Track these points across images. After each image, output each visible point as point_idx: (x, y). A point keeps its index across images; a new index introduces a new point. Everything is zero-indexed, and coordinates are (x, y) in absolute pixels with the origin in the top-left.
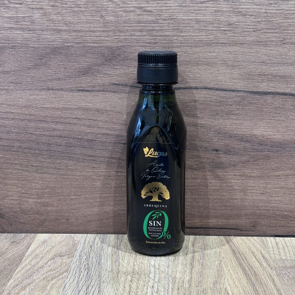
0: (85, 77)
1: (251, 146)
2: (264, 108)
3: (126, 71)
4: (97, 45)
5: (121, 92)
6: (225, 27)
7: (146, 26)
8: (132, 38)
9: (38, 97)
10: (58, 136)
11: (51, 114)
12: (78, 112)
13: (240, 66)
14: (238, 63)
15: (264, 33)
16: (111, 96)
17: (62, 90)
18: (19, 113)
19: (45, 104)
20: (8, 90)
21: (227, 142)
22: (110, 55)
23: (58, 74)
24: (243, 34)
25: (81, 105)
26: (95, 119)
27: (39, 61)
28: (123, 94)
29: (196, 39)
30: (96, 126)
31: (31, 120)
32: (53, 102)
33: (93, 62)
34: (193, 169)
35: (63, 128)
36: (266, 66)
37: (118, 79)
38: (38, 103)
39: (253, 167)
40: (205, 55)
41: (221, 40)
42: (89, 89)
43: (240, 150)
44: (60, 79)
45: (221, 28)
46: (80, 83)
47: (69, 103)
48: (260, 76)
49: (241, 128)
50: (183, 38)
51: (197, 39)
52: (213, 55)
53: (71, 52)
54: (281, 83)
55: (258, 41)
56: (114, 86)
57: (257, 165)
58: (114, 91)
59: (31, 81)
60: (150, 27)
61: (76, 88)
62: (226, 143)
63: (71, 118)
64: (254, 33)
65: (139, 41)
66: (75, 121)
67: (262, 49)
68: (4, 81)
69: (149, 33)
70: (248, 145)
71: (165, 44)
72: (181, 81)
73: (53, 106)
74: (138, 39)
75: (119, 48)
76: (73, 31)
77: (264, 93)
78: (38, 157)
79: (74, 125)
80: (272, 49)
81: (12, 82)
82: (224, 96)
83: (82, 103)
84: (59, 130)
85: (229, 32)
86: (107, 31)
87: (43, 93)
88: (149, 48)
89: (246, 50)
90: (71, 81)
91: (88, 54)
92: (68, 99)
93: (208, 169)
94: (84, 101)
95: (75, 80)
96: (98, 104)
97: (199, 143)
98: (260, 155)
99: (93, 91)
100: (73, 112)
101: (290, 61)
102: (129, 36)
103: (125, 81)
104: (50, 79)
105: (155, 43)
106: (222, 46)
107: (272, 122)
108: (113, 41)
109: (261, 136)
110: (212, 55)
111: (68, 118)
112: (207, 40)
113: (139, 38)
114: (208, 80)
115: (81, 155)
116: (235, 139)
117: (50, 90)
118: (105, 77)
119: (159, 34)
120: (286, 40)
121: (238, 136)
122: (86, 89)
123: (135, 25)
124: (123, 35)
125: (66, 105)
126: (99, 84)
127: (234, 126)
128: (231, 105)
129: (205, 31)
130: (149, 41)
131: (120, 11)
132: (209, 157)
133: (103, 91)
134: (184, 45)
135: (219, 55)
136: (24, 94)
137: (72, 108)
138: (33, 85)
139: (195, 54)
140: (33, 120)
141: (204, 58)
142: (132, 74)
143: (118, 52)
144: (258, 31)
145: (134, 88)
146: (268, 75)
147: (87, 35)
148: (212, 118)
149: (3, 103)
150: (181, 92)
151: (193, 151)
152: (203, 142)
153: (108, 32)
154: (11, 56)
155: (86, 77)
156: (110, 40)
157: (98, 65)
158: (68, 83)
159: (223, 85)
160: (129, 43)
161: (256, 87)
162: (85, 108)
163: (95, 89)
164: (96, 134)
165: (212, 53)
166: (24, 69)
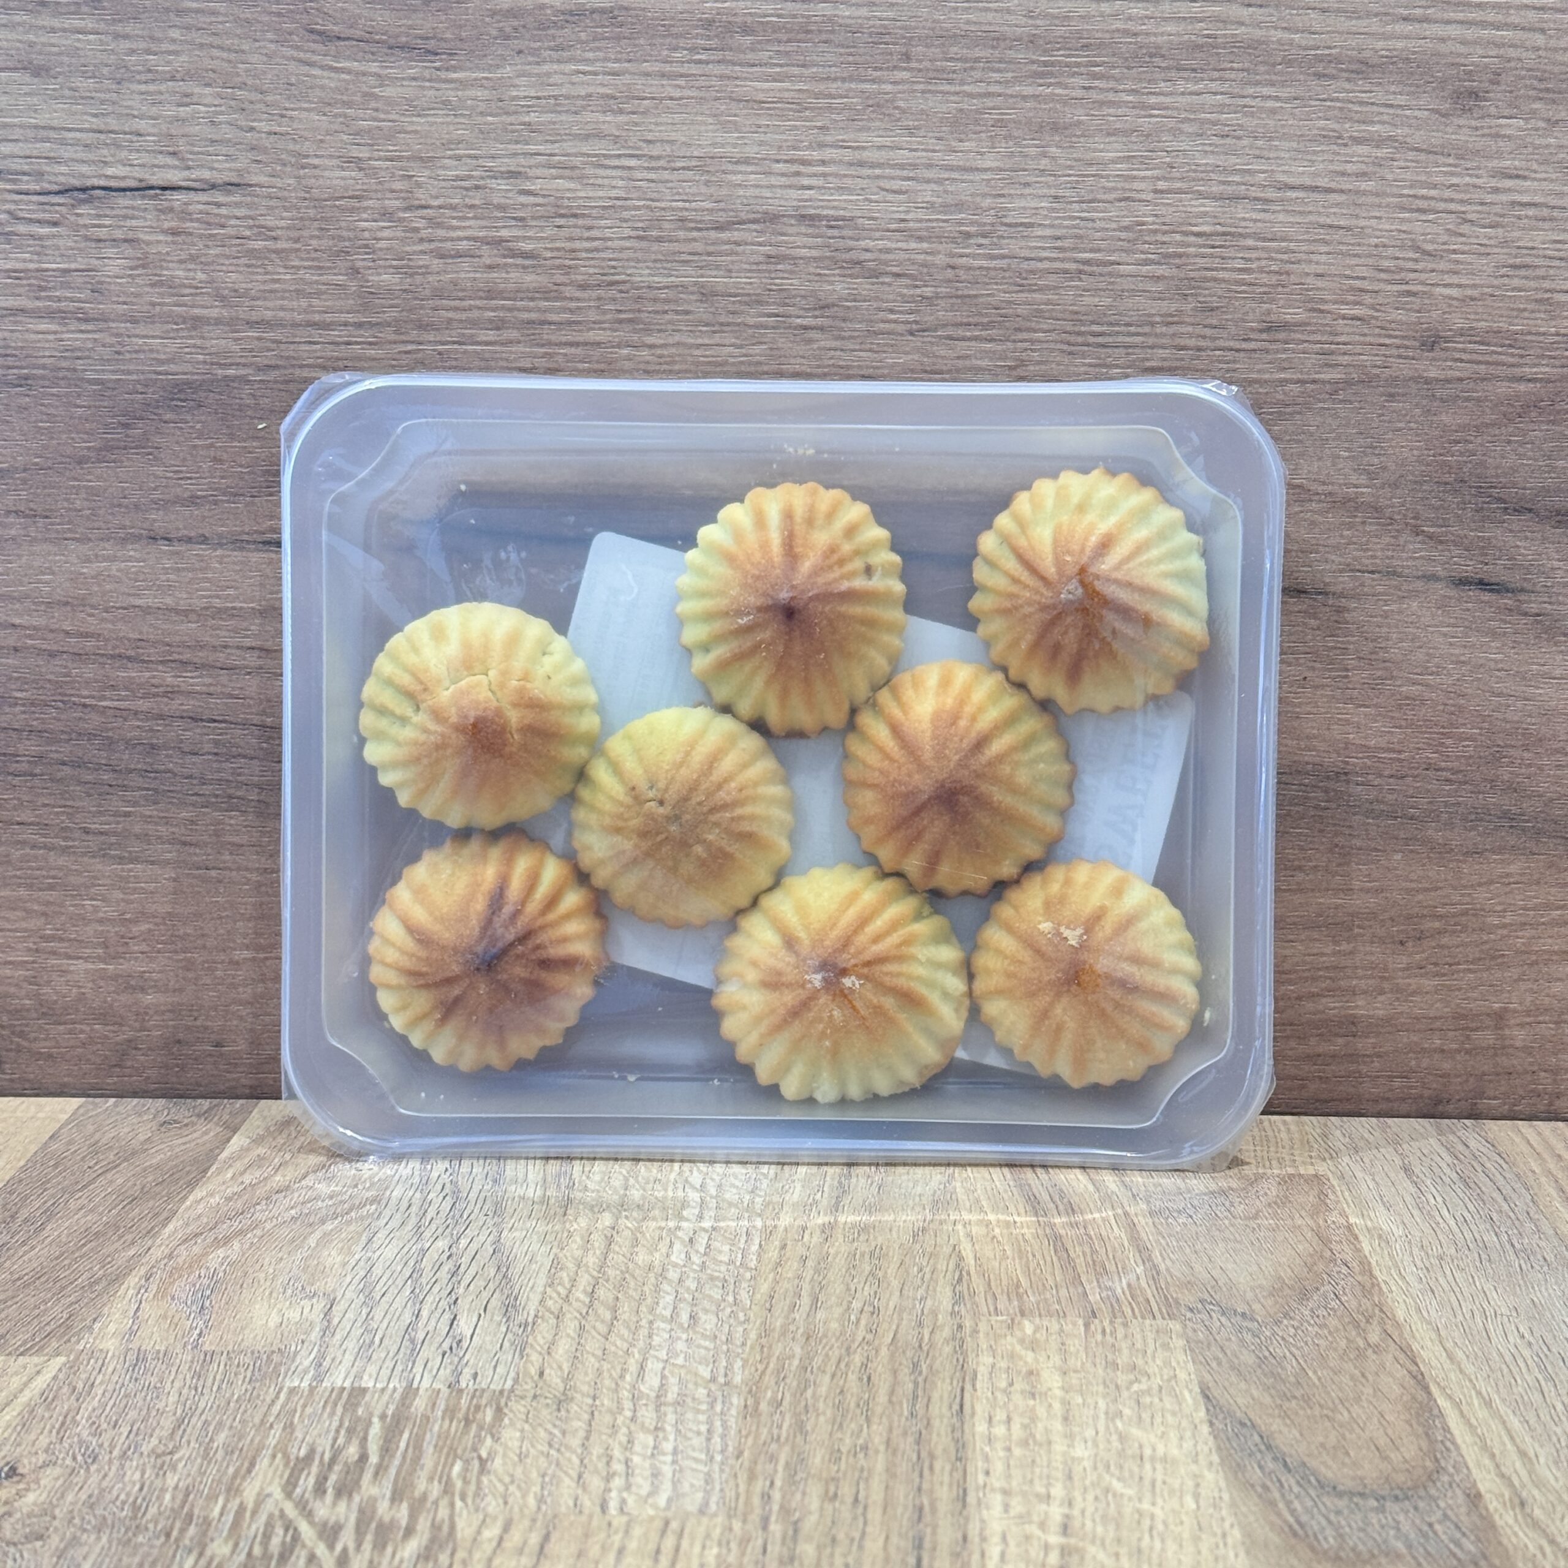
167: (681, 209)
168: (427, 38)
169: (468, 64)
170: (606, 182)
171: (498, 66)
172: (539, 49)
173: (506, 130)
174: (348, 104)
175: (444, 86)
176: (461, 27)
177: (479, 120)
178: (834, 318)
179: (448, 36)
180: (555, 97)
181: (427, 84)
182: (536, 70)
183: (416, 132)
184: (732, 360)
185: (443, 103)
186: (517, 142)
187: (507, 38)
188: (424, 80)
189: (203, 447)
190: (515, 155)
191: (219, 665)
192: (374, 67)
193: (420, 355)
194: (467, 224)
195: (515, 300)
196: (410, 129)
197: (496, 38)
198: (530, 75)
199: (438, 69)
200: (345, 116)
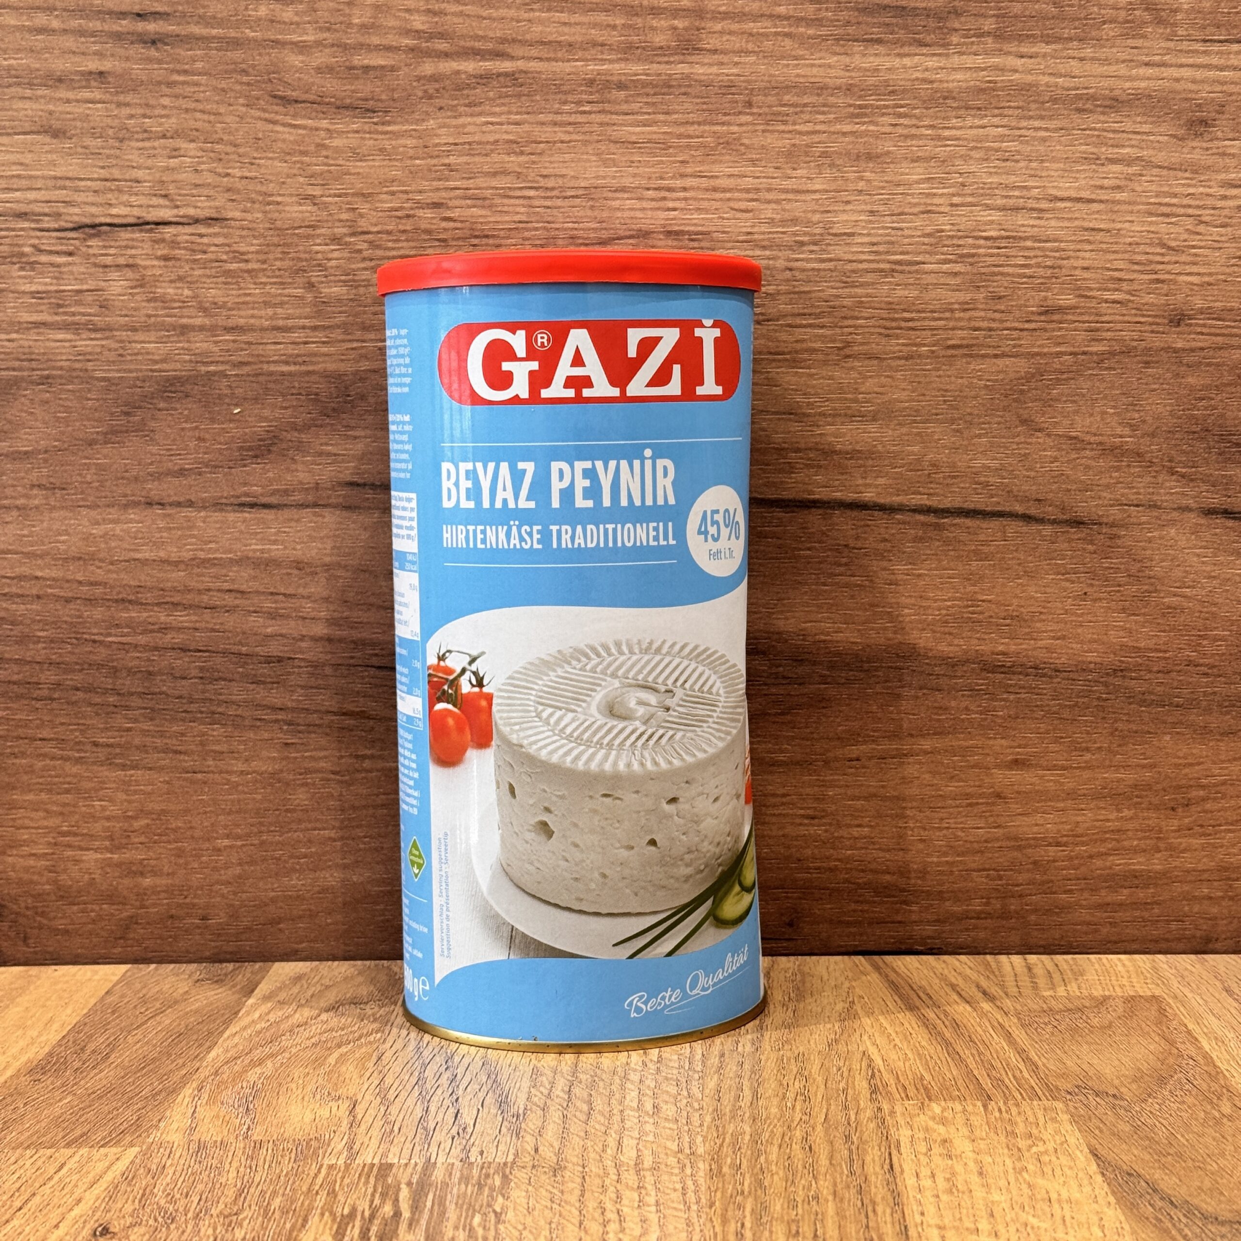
0: (259, 463)
2: (803, 550)
4: (297, 367)
5: (370, 508)
9: (118, 529)
10: (176, 646)
11: (155, 579)
12: (237, 572)
15: (787, 326)
16: (339, 519)
17: (190, 506)
19: (138, 550)
20: (25, 509)
22: (336, 398)
23: (179, 457)
25: (250, 550)
26: (291, 591)
27: (122, 420)
28: (374, 513)
30: (294, 614)
31: (96, 599)
32: (163, 542)
33: (283, 418)
35: (192, 622)
36: (800, 424)
37: (360, 469)
38: (115, 548)
39: (779, 733)
42: (274, 500)
44: (186, 472)
46: (246, 484)
47: (213, 545)
48: (782, 452)
53: (217, 391)
54: (847, 473)
55: (772, 351)
56: (348, 491)
57: (791, 725)
58: (347, 505)
59: (98, 482)
61: (232, 500)
63: (219, 590)
66: (230, 600)
67: (784, 373)
68: (15, 483)
73: (162, 554)
75: (361, 377)
76: (225, 329)
77: (798, 504)
79: (228, 611)
80: (814, 375)
81: (38, 483)
83: (250, 545)
84: (179, 629)
86: (324, 328)
87: (132, 516)
90: (218, 477)
91: (269, 395)
92: (210, 531)
94: (258, 537)
95: (230, 473)
96: (299, 547)
99: (286, 505)
100: (224, 572)
101: (868, 407)
103: (380, 473)
104: (155, 473)
107: (827, 590)
108: (343, 357)
109: (798, 635)
111: (209, 590)
117: (155, 507)
118: (320, 464)
120: (851, 346)
122: (264, 500)
124: (374, 338)
125: (202, 550)
126: (301, 483)
131: (365, 269)
133: (316, 505)
136: (75, 519)
137: (222, 558)
138: (101, 491)
143: (358, 387)
146: (806, 449)
147: (265, 341)
149: (10, 550)
153: (327, 332)
155: (264, 463)
156: (334, 352)
157: (298, 428)
158: (207, 484)
161: (775, 485)
162: (261, 558)
163: (291, 500)
164: (294, 639)
166: (76, 446)
167: (572, 229)
168: (367, 100)
169: (399, 119)
170: (511, 209)
171: (423, 120)
172: (455, 106)
173: (430, 170)
174: (304, 153)
175: (380, 137)
176: (393, 90)
177: (409, 162)
179: (384, 97)
180: (470, 143)
181: (368, 136)
182: (454, 122)
183: (359, 174)
185: (380, 150)
186: (440, 180)
187: (431, 97)
188: (365, 132)
189: (190, 429)
190: (438, 189)
191: (203, 605)
192: (324, 124)
193: (365, 352)
194: (400, 245)
196: (353, 171)
197: (421, 98)
198: (448, 127)
199: (376, 124)
200: (302, 163)
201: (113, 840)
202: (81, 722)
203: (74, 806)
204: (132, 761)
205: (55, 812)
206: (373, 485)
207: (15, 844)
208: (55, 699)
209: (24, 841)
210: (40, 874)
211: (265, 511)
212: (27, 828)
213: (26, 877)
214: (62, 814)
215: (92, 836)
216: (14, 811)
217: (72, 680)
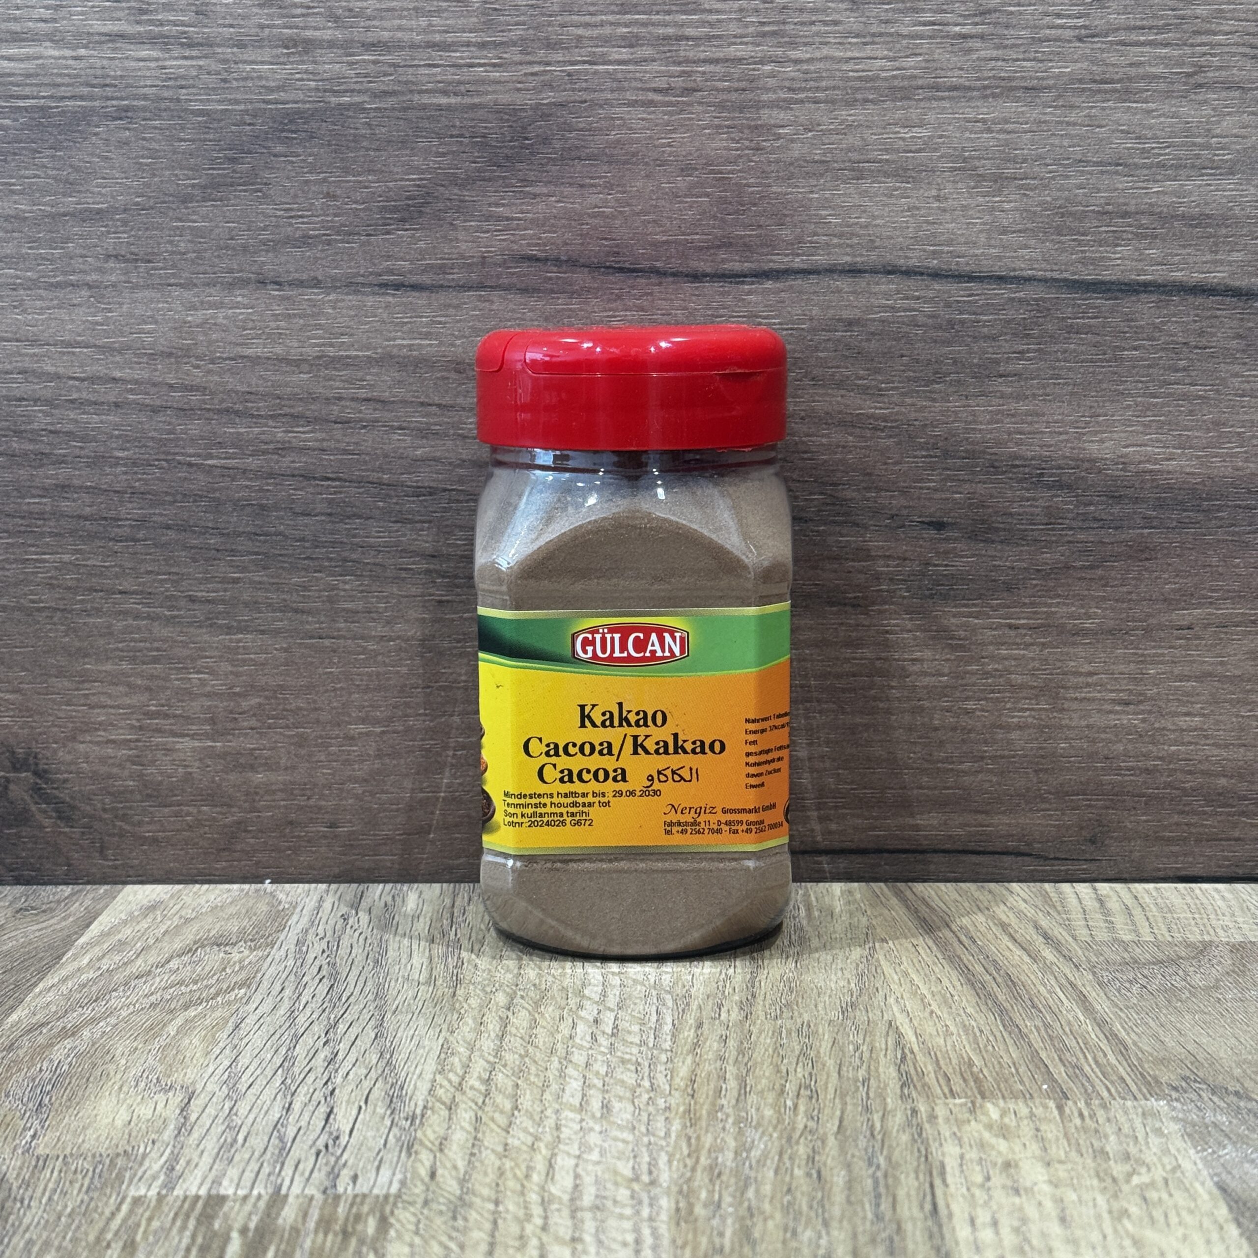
0: (407, 230)
1: (1077, 507)
2: (1127, 350)
3: (572, 203)
4: (459, 99)
5: (552, 291)
6: (965, 24)
7: (653, 24)
8: (596, 72)
9: (221, 315)
10: (296, 472)
11: (269, 384)
12: (377, 374)
13: (1026, 178)
14: (1018, 166)
15: (1117, 44)
16: (511, 306)
17: (315, 286)
18: (142, 383)
19: (247, 344)
20: (98, 287)
21: (980, 489)
22: (510, 141)
23: (301, 220)
24: (1036, 52)
25: (394, 346)
26: (447, 400)
27: (224, 169)
28: (558, 298)
29: (851, 74)
30: (452, 432)
31: (192, 410)
32: (281, 334)
33: (439, 168)
34: (845, 605)
35: (317, 440)
36: (1130, 179)
37: (540, 238)
38: (217, 341)
39: (1086, 593)
40: (885, 136)
41: (949, 74)
42: (426, 279)
43: (1031, 524)
44: (310, 241)
45: (947, 28)
46: (389, 256)
47: (345, 339)
48: (1105, 217)
49: (1034, 433)
50: (799, 70)
51: (855, 74)
52: (920, 138)
53: (352, 131)
54: (1190, 245)
55: (1097, 78)
56: (524, 268)
57: (1103, 582)
58: (523, 286)
59: (194, 252)
60: (666, 25)
61: (371, 278)
62: (974, 493)
63: (353, 399)
64: (1078, 44)
65: (626, 84)
66: (367, 412)
67: (1111, 109)
68: (84, 252)
69: (666, 48)
70: (1063, 501)
71: (730, 92)
72: (793, 244)
73: (279, 350)
74: (620, 76)
75: (543, 113)
76: (363, 46)
77: (1123, 287)
78: (215, 562)
79: (365, 427)
80: (1153, 111)
81: (115, 253)
82: (965, 302)
83: (394, 339)
84: (302, 450)
85: (979, 45)
86: (495, 45)
87: (239, 299)
88: (663, 112)
89: (1050, 113)
90: (353, 248)
91: (421, 137)
92: (341, 320)
93: (905, 602)
94: (405, 328)
95: (369, 243)
96: (458, 342)
97: (868, 495)
98: (1112, 540)
99: (442, 286)
100: (360, 374)
101: (1224, 155)
102: (584, 62)
103: (567, 244)
104: (269, 241)
105: (688, 91)
106: (953, 98)
107: (1157, 403)
108: (519, 86)
109: (1117, 464)
110: (915, 137)
111: (340, 399)
112: (894, 77)
113: (622, 71)
114: (898, 237)
115: (388, 552)
116: (1011, 479)
117: (270, 287)
118: (488, 232)
119: (702, 56)
120: (1205, 72)
121: (1025, 466)
122: (414, 279)
123: (610, 18)
124: (561, 59)
125: (332, 345)
127: (1009, 424)
128: (994, 338)
129: (887, 39)
130: (662, 83)
132: (907, 555)
133: (481, 287)
134: (802, 96)
135: (941, 137)
136: (163, 302)
137: (357, 357)
138: (199, 264)
139: (845, 134)
140: (201, 409)
141: (880, 150)
142: (595, 217)
143: (540, 127)
144: (1096, 39)
145: (603, 274)
146: (1137, 213)
147: (416, 62)
148: (918, 391)
149: (78, 343)
150: (791, 286)
151: (844, 531)
152: (883, 494)
153: (499, 50)
154: (112, 148)
155: (414, 229)
156: (507, 79)
157: (459, 181)
158: (338, 257)
159: (959, 257)
160: (585, 90)
161: (1093, 261)
162: (409, 357)
163: (448, 280)
164: (450, 464)
165: (914, 130)
166: (165, 202)
178: (996, 24)
184: (884, 74)
189: (316, 182)
191: (333, 418)
193: (547, 77)
195: (650, 13)
201: (215, 723)
202: (173, 570)
203: (164, 679)
204: (240, 621)
205: (139, 687)
206: (557, 260)
207: (89, 727)
208: (139, 540)
209: (100, 724)
210: (121, 766)
211: (414, 294)
212: (104, 707)
213: (103, 769)
214: (148, 689)
215: (188, 718)
216: (86, 685)
217: (161, 515)
